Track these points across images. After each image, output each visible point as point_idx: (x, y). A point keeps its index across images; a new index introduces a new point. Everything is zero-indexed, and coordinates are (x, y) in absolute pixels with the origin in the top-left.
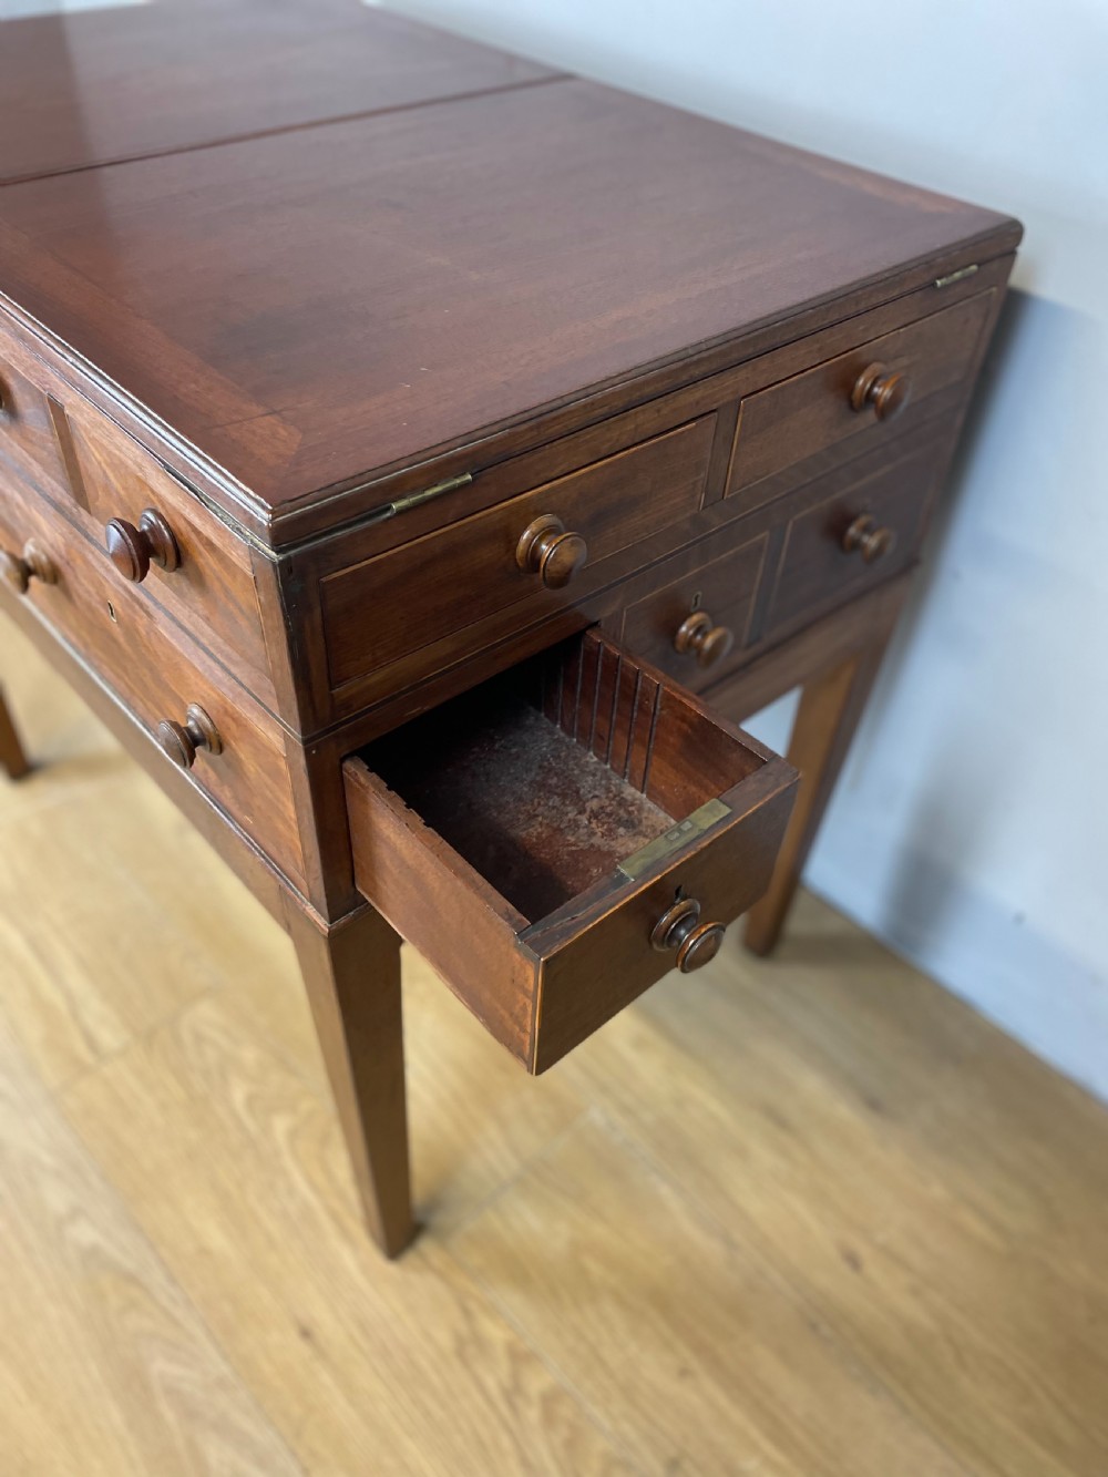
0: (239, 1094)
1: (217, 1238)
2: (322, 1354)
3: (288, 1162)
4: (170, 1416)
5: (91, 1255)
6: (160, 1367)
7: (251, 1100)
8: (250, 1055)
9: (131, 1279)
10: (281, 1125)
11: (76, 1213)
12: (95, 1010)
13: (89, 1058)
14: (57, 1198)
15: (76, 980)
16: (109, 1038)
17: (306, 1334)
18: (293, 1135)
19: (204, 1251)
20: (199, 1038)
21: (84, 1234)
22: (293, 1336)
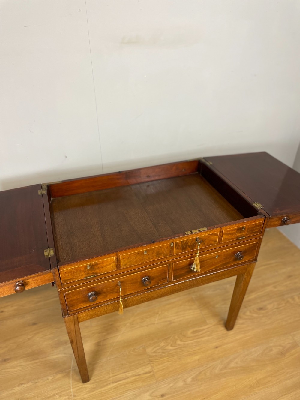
0: (170, 348)
1: (197, 357)
2: (221, 346)
3: (187, 343)
4: (225, 371)
5: (193, 379)
6: (217, 371)
7: (172, 346)
8: (162, 344)
9: (200, 373)
10: (179, 342)
11: (184, 381)
12: (140, 371)
13: (151, 374)
14: (181, 384)
15: (130, 374)
16: (148, 369)
17: (217, 348)
18: (181, 341)
19: (199, 360)
20: (154, 352)
21: (189, 380)
22: (217, 349)
